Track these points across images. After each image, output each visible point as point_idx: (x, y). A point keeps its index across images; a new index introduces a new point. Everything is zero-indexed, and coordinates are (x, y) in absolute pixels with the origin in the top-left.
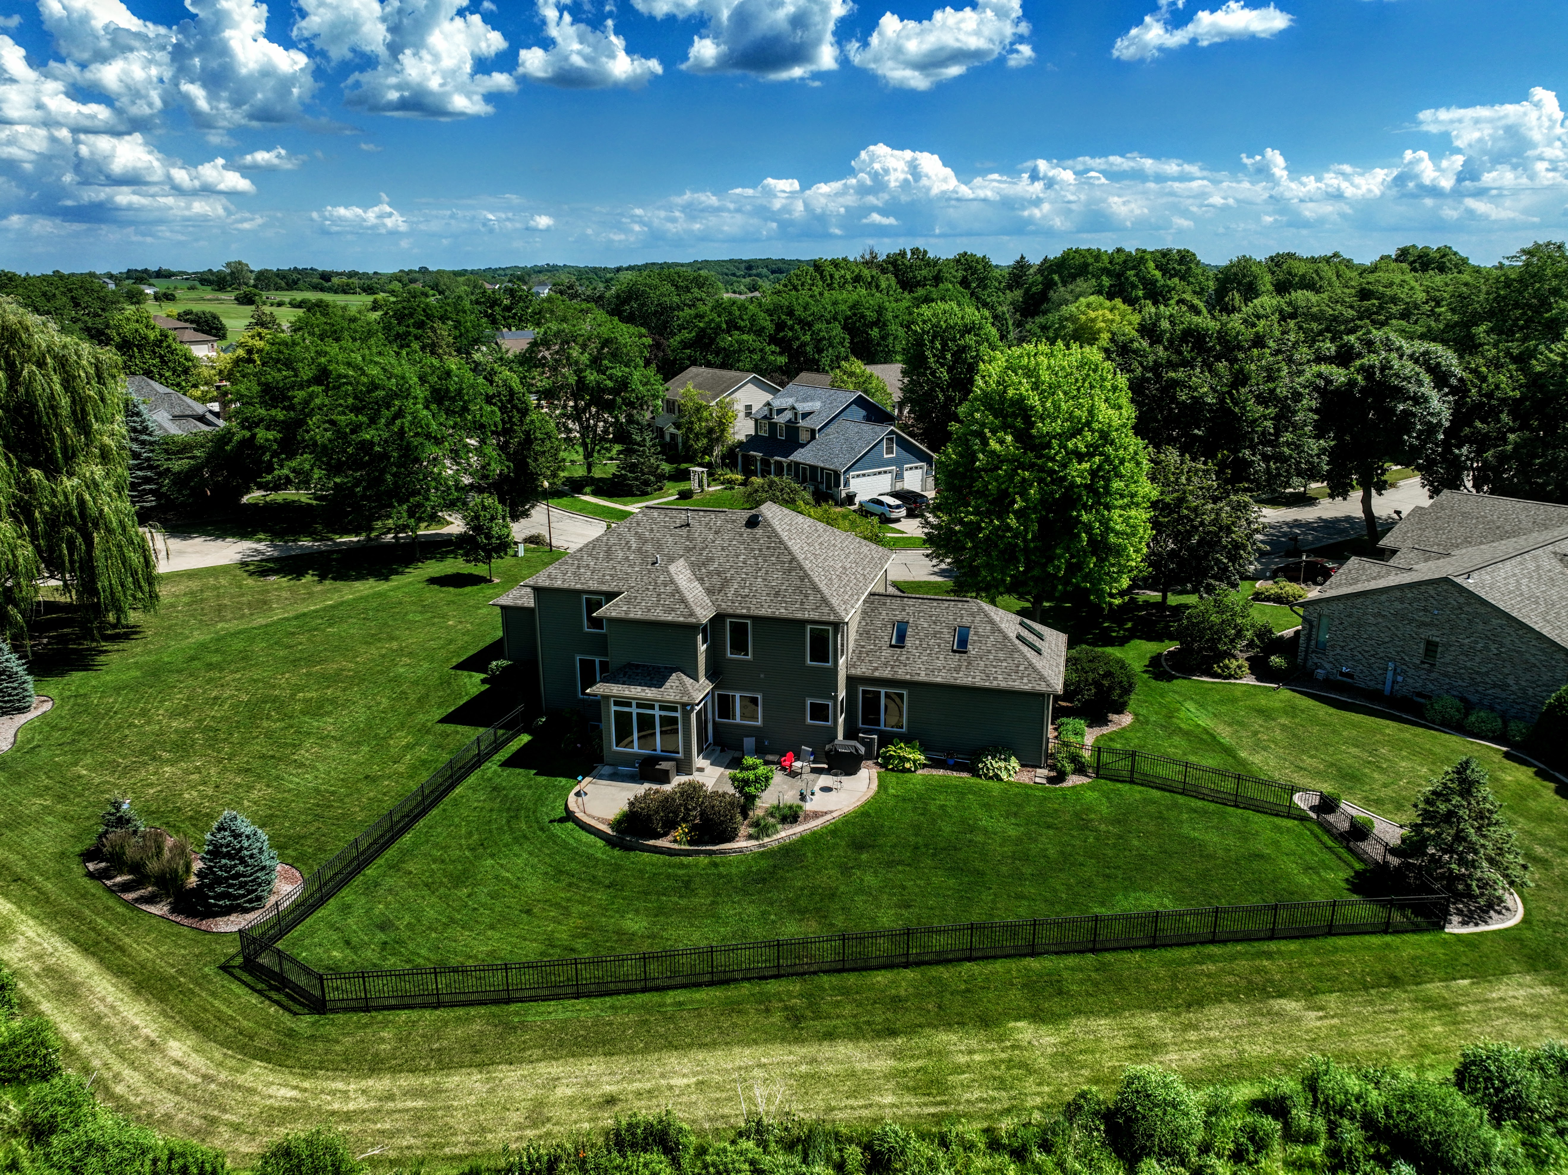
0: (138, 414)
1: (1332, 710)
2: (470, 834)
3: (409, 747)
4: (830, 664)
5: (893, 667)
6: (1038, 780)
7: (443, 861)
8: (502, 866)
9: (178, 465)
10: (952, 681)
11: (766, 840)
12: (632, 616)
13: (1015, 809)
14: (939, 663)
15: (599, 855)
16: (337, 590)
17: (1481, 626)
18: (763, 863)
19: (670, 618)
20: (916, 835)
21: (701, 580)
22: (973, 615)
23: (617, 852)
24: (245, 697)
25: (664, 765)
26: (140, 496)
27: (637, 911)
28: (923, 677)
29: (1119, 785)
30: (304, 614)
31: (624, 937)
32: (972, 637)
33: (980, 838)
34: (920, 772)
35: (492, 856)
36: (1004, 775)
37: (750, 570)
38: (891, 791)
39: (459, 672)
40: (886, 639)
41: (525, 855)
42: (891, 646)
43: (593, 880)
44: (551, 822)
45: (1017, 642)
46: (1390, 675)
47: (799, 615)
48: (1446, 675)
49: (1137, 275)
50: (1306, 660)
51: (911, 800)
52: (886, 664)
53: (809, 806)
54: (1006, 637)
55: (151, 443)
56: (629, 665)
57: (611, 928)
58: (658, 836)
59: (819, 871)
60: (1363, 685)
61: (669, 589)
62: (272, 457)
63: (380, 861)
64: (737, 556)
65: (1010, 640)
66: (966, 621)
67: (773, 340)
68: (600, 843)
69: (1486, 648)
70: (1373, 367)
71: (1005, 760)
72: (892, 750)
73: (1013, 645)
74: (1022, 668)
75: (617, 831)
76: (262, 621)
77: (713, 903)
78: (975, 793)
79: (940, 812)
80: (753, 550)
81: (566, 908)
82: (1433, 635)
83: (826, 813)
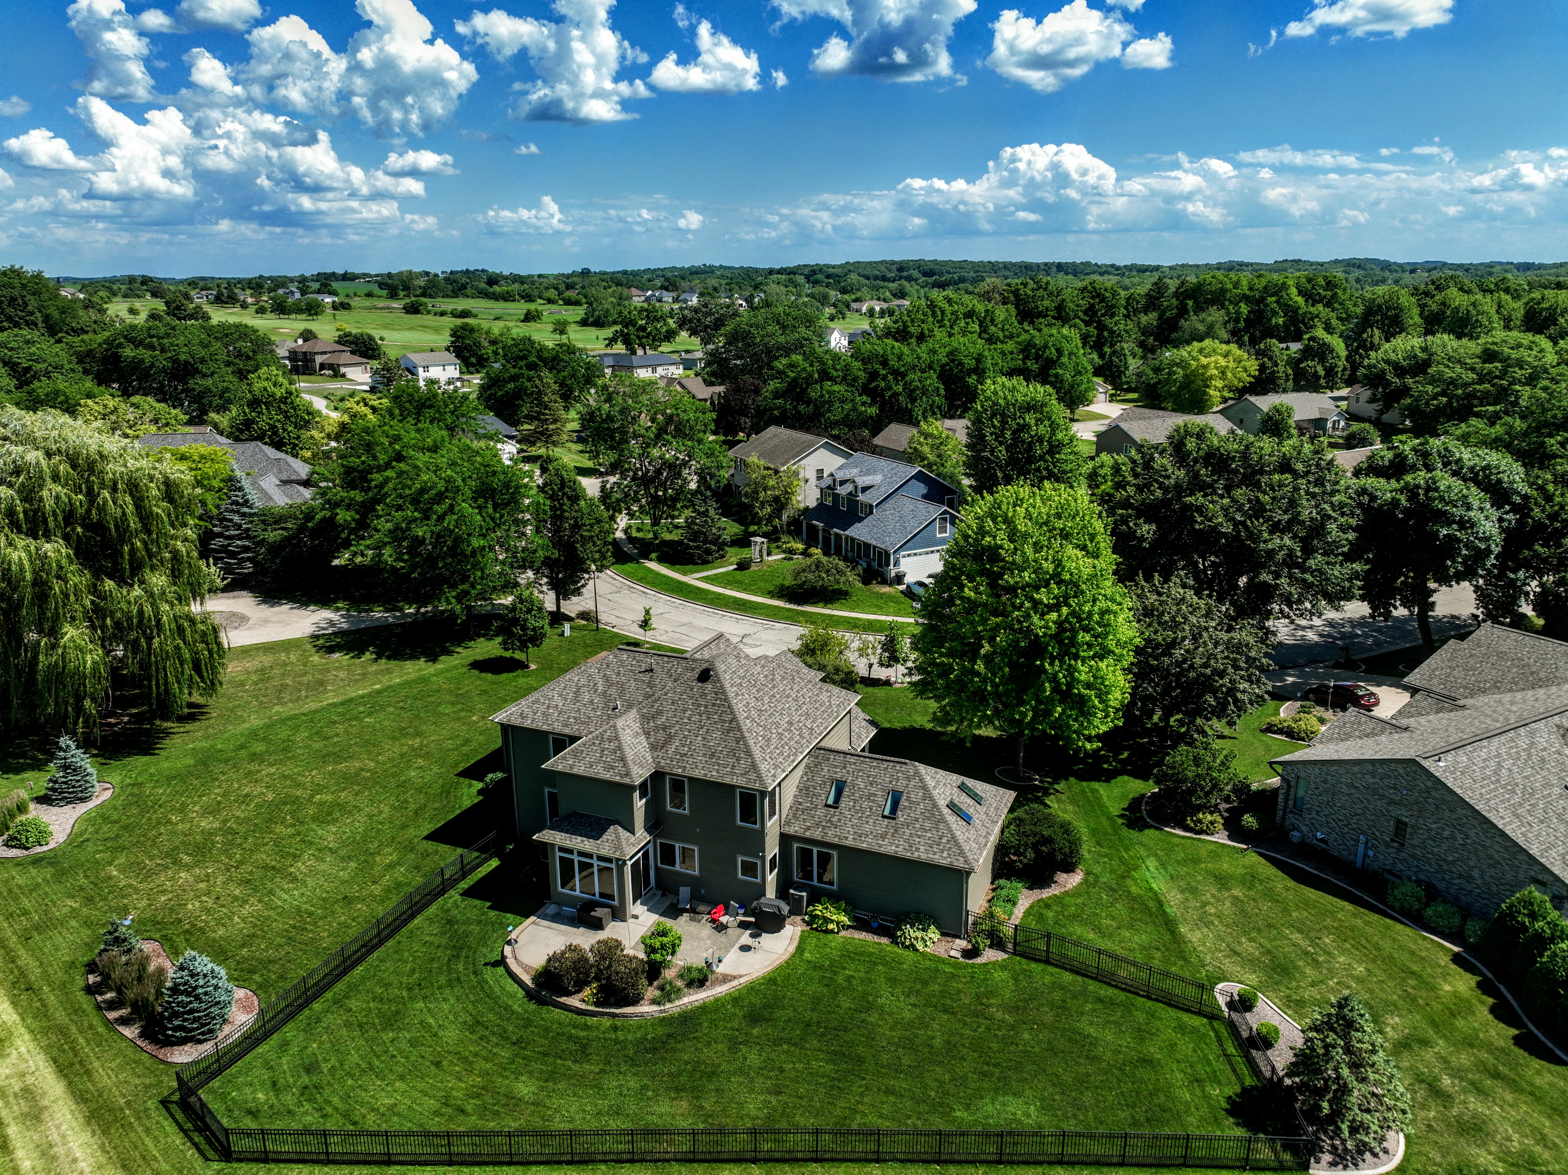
0: (240, 489)
1: (1291, 883)
2: (413, 971)
3: (391, 866)
4: (758, 826)
5: (824, 828)
6: (953, 953)
7: (381, 1000)
8: (429, 1010)
9: (273, 536)
10: (876, 849)
11: (668, 1005)
12: (575, 771)
13: (919, 986)
14: (867, 828)
15: (516, 1007)
16: (389, 671)
17: (1447, 814)
18: (661, 1031)
19: (608, 776)
20: (813, 1010)
21: (647, 734)
22: (908, 779)
23: (532, 1006)
24: (270, 796)
25: (599, 912)
26: (239, 564)
27: (531, 1073)
28: (849, 842)
29: (1033, 965)
30: (351, 700)
31: (512, 1102)
32: (903, 803)
33: (873, 1018)
34: (843, 933)
35: (425, 998)
36: (920, 946)
37: (694, 726)
38: (807, 955)
39: (462, 779)
40: (823, 797)
41: (452, 1001)
42: (827, 806)
43: (504, 1036)
44: (486, 964)
45: (946, 811)
46: (1361, 848)
47: (727, 780)
48: (1414, 856)
49: (1277, 302)
50: (1283, 818)
51: (821, 968)
52: (818, 825)
53: (721, 969)
54: (935, 805)
55: (251, 515)
56: (575, 814)
57: (502, 1090)
58: (569, 994)
59: (709, 1044)
60: (1336, 853)
61: (613, 745)
62: (350, 534)
63: (329, 995)
64: (685, 711)
65: (939, 810)
66: (900, 785)
67: (866, 390)
68: (521, 993)
69: (1453, 837)
70: (1418, 487)
71: (923, 930)
72: (819, 909)
73: (941, 815)
74: (944, 840)
75: (537, 985)
76: (313, 706)
77: (603, 1071)
78: (885, 964)
79: (845, 984)
80: (699, 705)
81: (471, 1063)
82: (1403, 814)
83: (735, 978)
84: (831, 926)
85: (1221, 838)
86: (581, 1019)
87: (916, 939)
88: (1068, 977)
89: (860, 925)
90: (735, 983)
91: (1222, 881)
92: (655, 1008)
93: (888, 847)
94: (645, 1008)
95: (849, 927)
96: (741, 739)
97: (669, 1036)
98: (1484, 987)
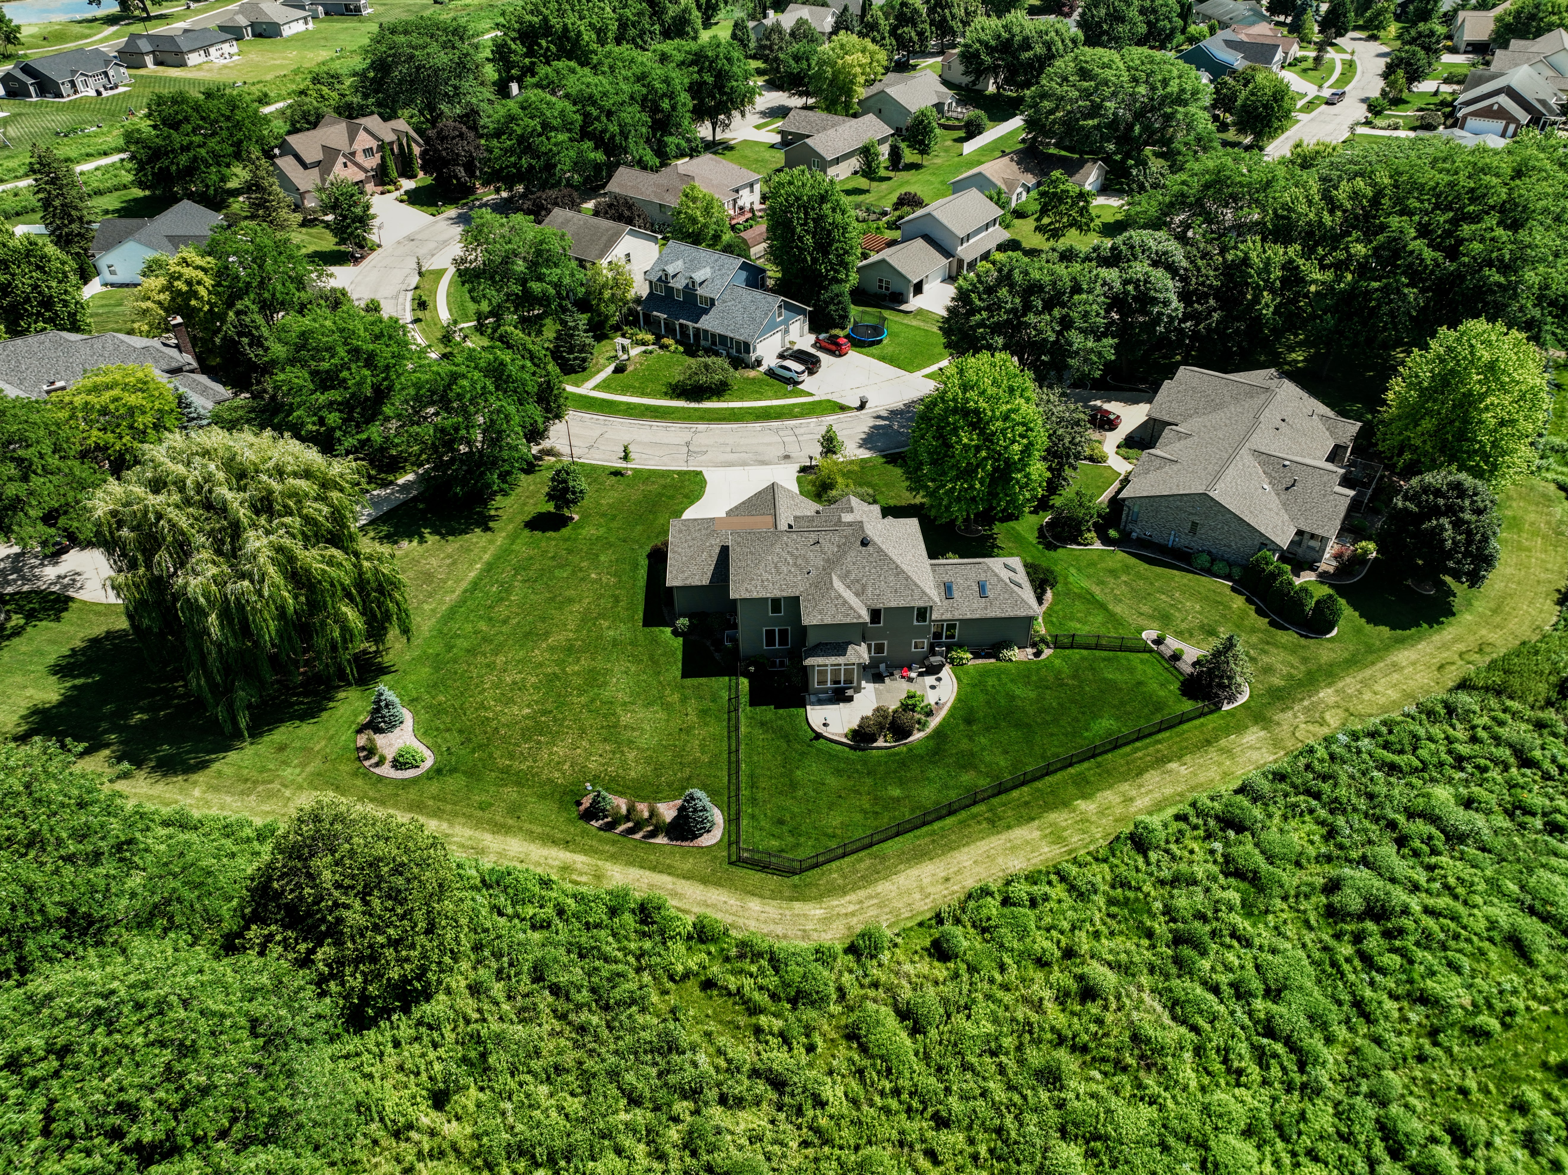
1: (1147, 566)
2: (774, 757)
3: (683, 702)
4: (927, 623)
5: (953, 611)
6: (1030, 657)
7: (775, 777)
8: (807, 773)
10: (985, 616)
11: (926, 730)
13: (1027, 679)
14: (975, 606)
15: (852, 756)
16: (468, 548)
17: (1220, 517)
19: (848, 621)
20: (991, 708)
21: (851, 588)
22: (985, 571)
23: (859, 753)
24: (533, 679)
27: (890, 784)
28: (969, 616)
29: (1067, 651)
30: (476, 583)
31: (895, 800)
32: (988, 586)
33: (1020, 703)
34: (970, 663)
35: (797, 768)
36: (1013, 658)
37: (875, 576)
38: (964, 681)
39: (651, 629)
41: (814, 764)
42: (948, 598)
43: (859, 772)
44: (812, 740)
45: (1011, 585)
46: (1172, 537)
48: (1202, 539)
50: (1125, 526)
51: (976, 685)
52: (950, 610)
53: (932, 701)
54: (1006, 584)
56: (821, 644)
57: (885, 797)
58: (874, 741)
59: (958, 741)
60: (1159, 542)
61: (839, 599)
63: (744, 785)
64: (864, 568)
65: (1009, 586)
66: (981, 575)
68: (848, 750)
69: (1222, 528)
71: (1011, 649)
73: (1011, 588)
74: (1018, 602)
75: (854, 742)
76: (452, 597)
77: (922, 771)
78: (1005, 673)
79: (994, 690)
80: (871, 562)
81: (857, 790)
82: (1196, 519)
83: (943, 705)
84: (964, 661)
85: (1098, 546)
86: (891, 751)
87: (1009, 655)
88: (1085, 652)
89: (977, 656)
90: (945, 708)
91: (1113, 572)
92: (921, 734)
93: (991, 613)
94: (917, 735)
96: (908, 578)
97: (938, 744)
98: (1249, 601)
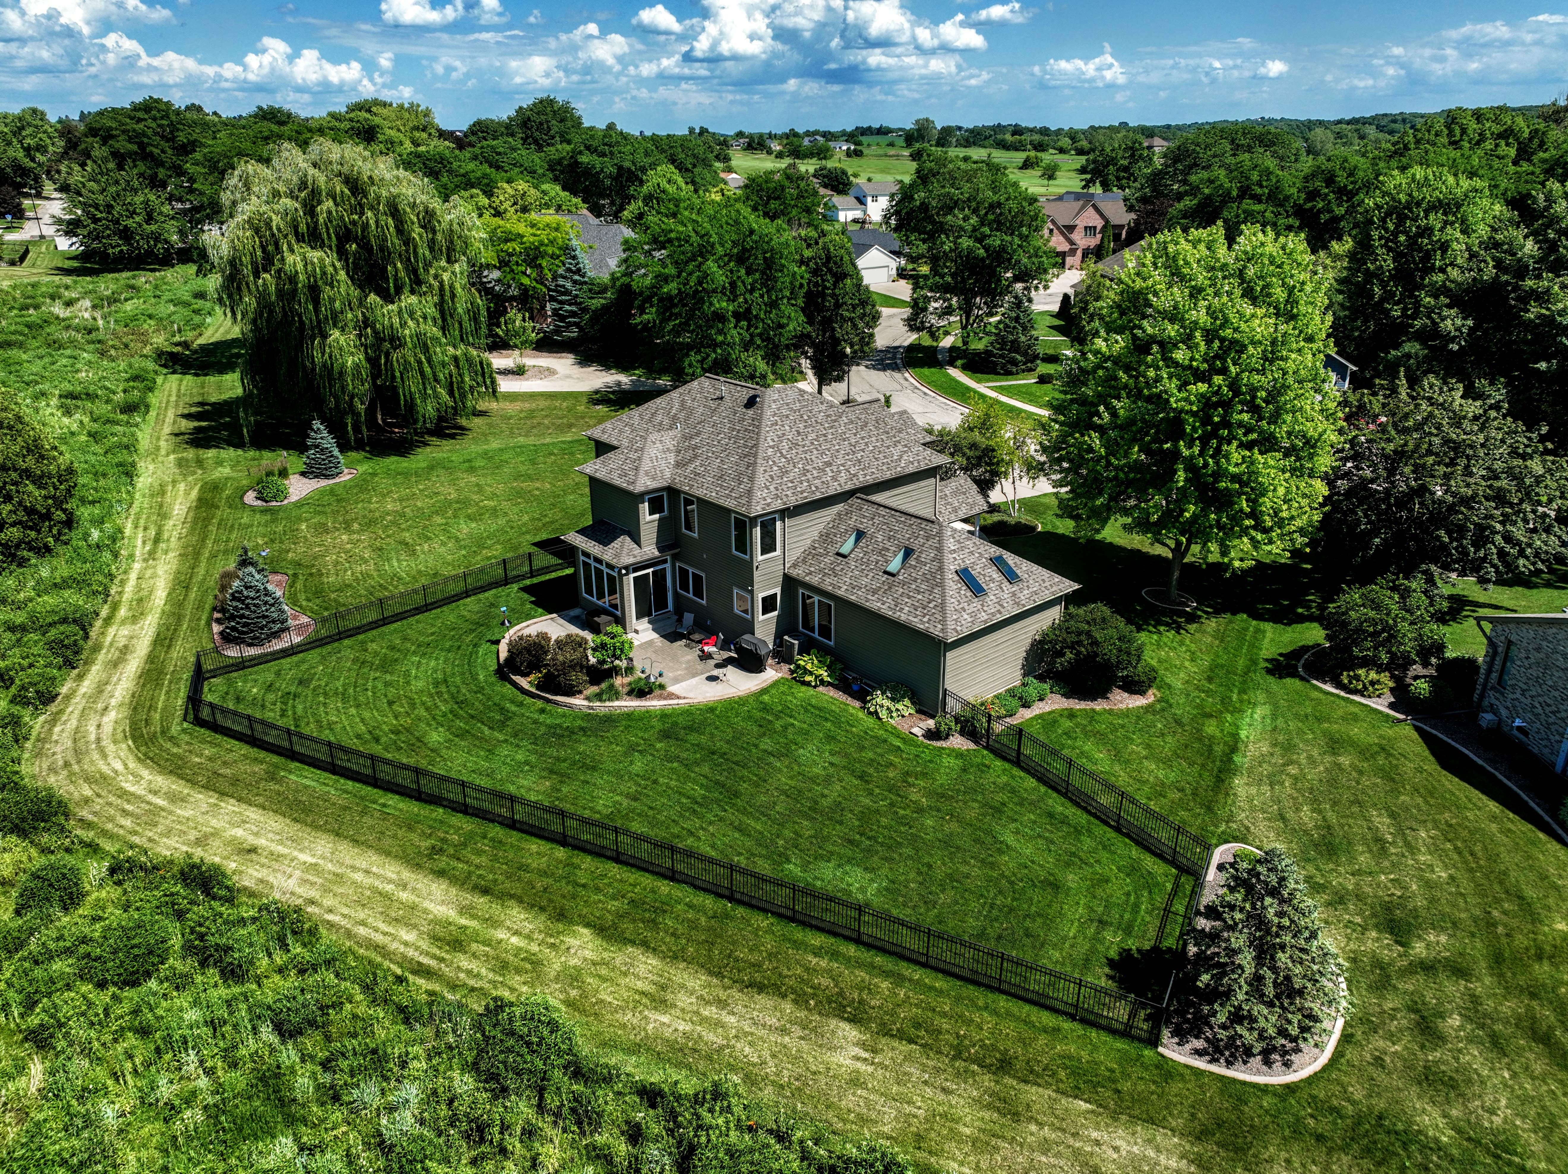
2: (432, 634)
4: (745, 556)
5: (825, 575)
6: (915, 730)
7: (393, 648)
8: (419, 664)
10: (862, 602)
11: (599, 704)
13: (852, 750)
14: (864, 581)
15: (481, 677)
18: (577, 723)
19: (617, 482)
20: (729, 742)
21: (677, 451)
22: (928, 537)
24: (452, 496)
27: (450, 727)
28: (842, 592)
29: (998, 763)
31: (418, 744)
33: (780, 764)
34: (821, 689)
35: (424, 654)
36: (882, 715)
37: (719, 449)
38: (766, 698)
41: (441, 661)
43: (454, 695)
45: (951, 576)
47: (722, 502)
51: (769, 710)
52: (820, 571)
53: (672, 688)
54: (942, 568)
55: (581, 283)
56: (601, 521)
57: (419, 734)
58: (522, 674)
59: (610, 744)
60: (1536, 751)
63: (361, 637)
64: (719, 434)
65: (944, 573)
68: (492, 668)
71: (893, 699)
72: (804, 661)
73: (941, 578)
74: (932, 605)
75: (506, 661)
76: (548, 441)
77: (505, 741)
79: (780, 729)
80: (734, 430)
81: (415, 709)
83: (678, 698)
84: (808, 678)
85: (1379, 703)
86: (521, 697)
87: (882, 706)
88: (1029, 784)
89: (843, 685)
90: (675, 702)
91: (1336, 745)
92: (586, 703)
93: (875, 604)
94: (578, 701)
95: (829, 684)
96: (753, 464)
97: (582, 729)
